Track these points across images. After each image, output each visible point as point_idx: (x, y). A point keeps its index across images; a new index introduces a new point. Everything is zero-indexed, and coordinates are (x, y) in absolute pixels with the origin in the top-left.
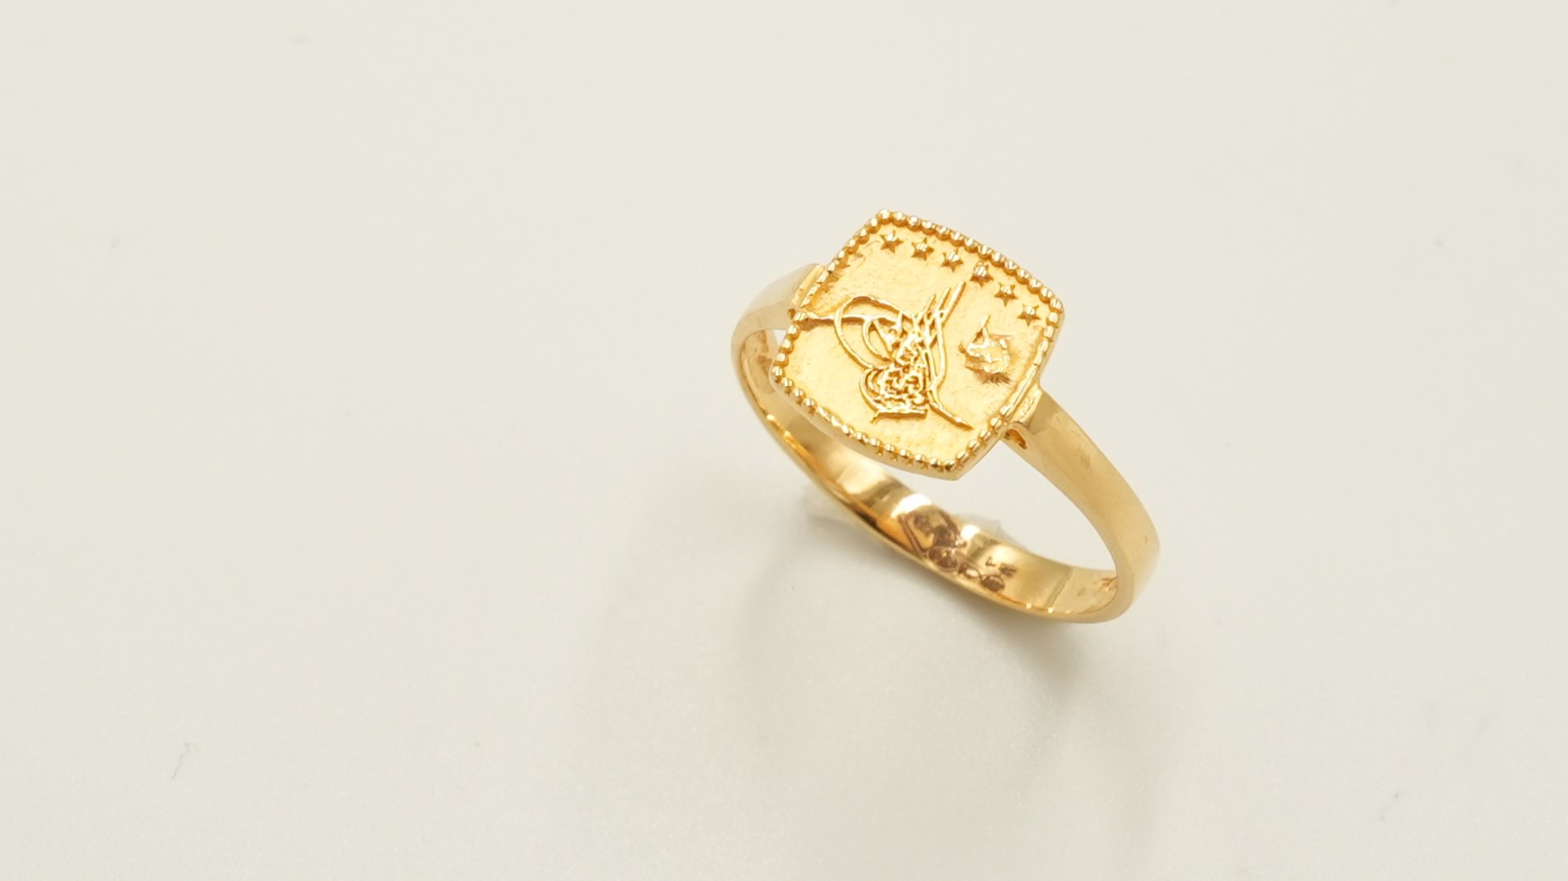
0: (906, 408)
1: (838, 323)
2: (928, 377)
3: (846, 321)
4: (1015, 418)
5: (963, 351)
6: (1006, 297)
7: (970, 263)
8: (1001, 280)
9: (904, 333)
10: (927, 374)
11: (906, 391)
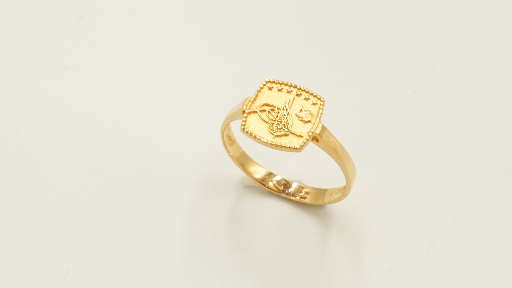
0: (283, 133)
1: (259, 112)
2: (288, 124)
3: (261, 111)
4: (315, 133)
5: (297, 116)
6: (307, 99)
7: (295, 91)
8: (305, 95)
9: (279, 113)
10: (287, 123)
11: (282, 128)
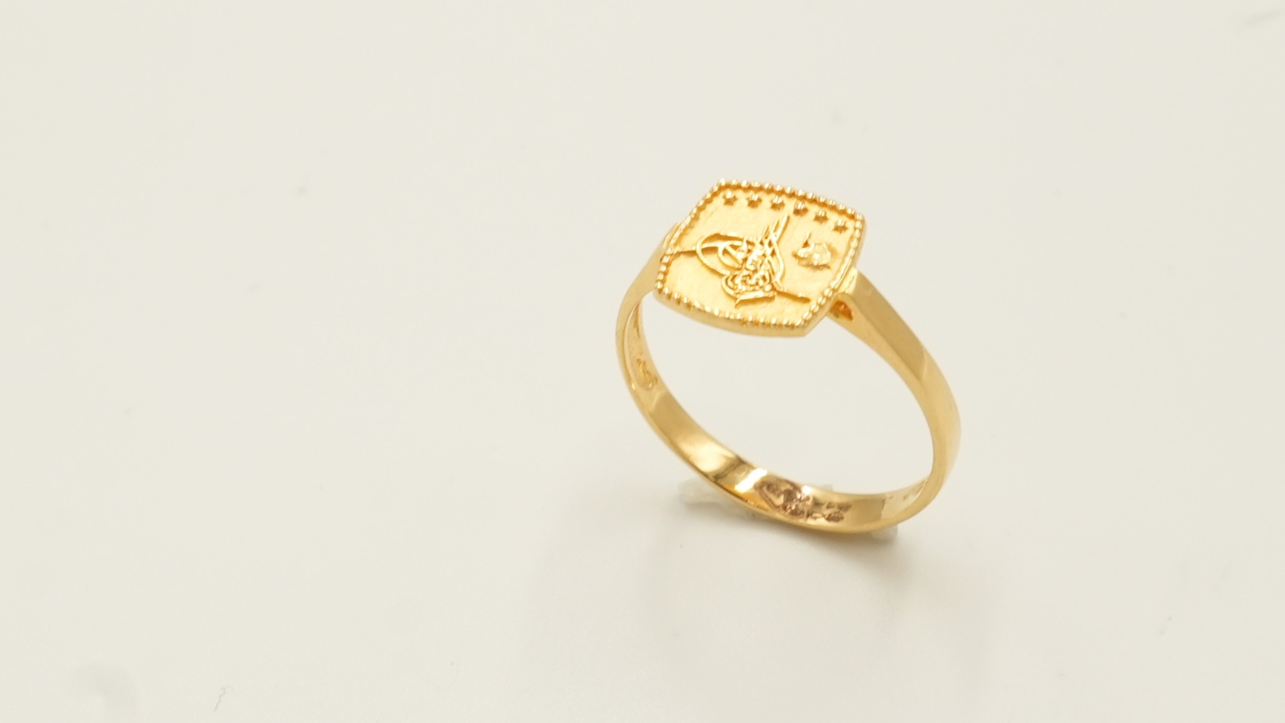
1: (699, 252)
2: (772, 273)
3: (705, 251)
4: (842, 290)
5: (795, 256)
6: (821, 219)
7: (790, 205)
8: (814, 210)
9: (749, 251)
10: (771, 272)
11: (757, 284)
